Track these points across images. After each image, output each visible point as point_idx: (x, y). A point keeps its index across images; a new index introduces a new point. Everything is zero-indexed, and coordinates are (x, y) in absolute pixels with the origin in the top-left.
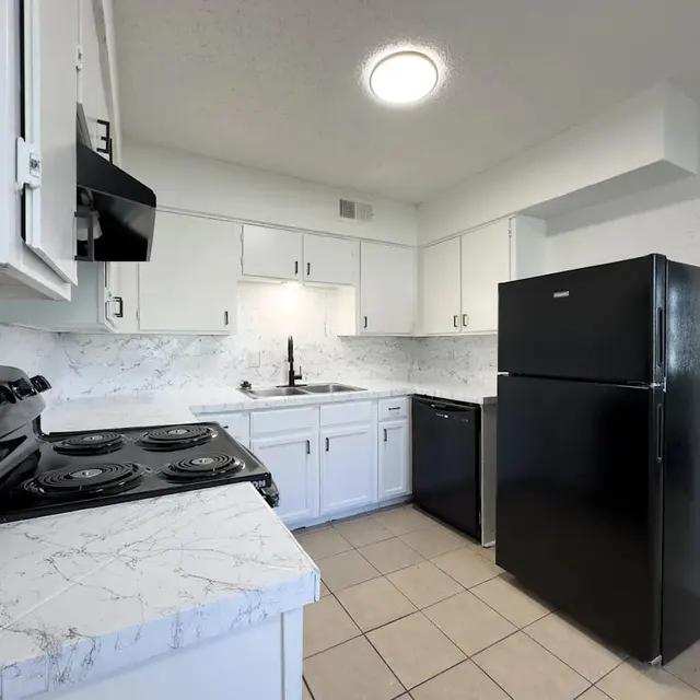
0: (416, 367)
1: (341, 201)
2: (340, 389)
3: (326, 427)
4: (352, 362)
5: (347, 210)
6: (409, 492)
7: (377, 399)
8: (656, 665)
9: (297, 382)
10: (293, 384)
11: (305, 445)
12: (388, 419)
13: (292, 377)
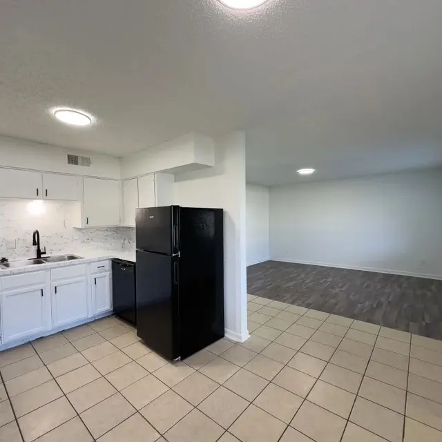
0: (126, 242)
1: (68, 155)
2: (72, 258)
3: (55, 280)
4: (84, 241)
5: (73, 160)
6: (112, 309)
7: (90, 263)
8: (178, 360)
9: (42, 256)
10: (40, 257)
11: (40, 292)
12: (96, 273)
13: (39, 253)
